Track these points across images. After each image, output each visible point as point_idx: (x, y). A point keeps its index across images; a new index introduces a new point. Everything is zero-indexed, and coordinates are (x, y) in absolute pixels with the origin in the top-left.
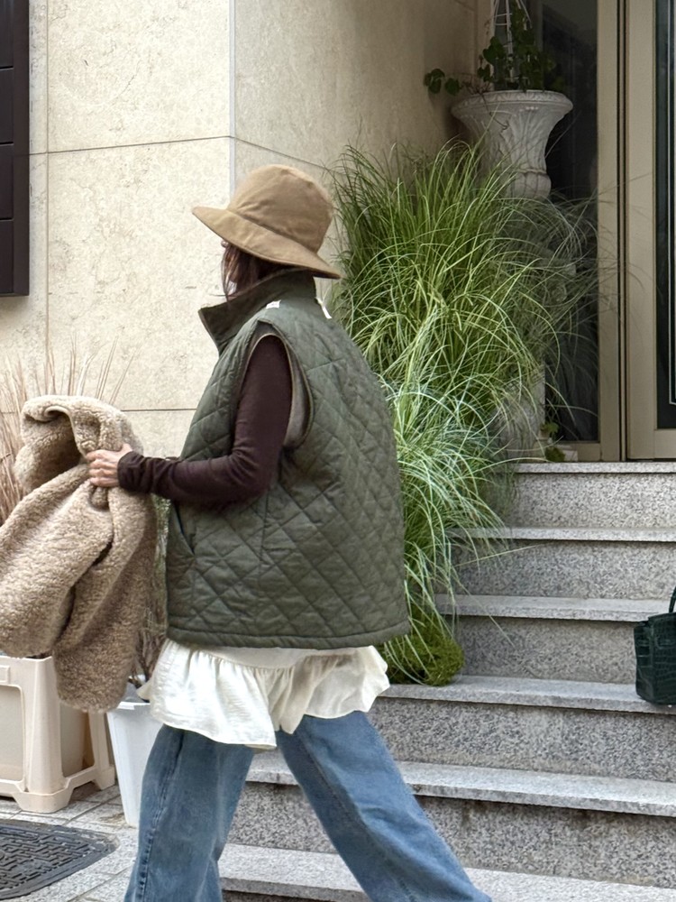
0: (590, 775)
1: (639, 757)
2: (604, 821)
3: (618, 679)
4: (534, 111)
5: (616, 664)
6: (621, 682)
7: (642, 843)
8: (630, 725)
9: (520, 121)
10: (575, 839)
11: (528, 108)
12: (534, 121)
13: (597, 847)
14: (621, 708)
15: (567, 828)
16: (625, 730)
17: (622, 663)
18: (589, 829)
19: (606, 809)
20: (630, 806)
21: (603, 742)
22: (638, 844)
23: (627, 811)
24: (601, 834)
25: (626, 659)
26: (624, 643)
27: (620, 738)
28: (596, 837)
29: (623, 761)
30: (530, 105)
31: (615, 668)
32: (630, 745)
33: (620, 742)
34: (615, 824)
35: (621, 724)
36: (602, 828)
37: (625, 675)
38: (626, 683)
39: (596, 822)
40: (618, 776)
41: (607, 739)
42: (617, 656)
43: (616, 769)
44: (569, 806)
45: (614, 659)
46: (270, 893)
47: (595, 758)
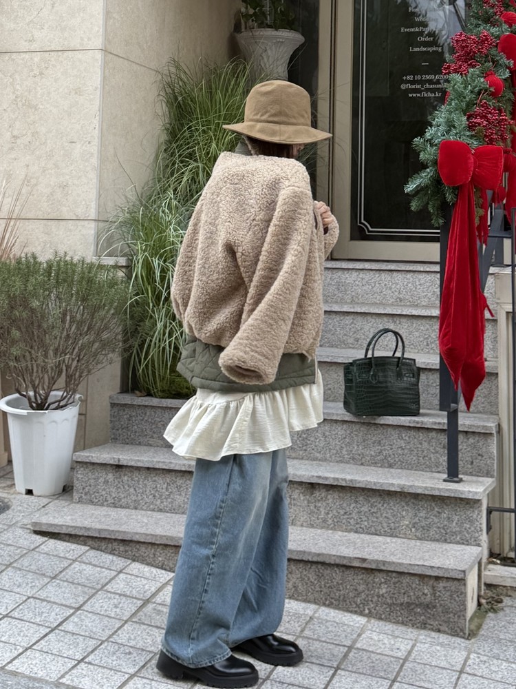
0: (314, 460)
1: (345, 449)
2: (324, 490)
3: (331, 399)
4: (282, 42)
5: (330, 389)
6: (333, 401)
7: (347, 505)
8: (339, 429)
9: (273, 47)
10: (306, 502)
11: (278, 40)
12: (282, 48)
13: (320, 507)
14: (335, 418)
15: (301, 495)
16: (336, 431)
17: (334, 388)
18: (315, 495)
19: (326, 483)
20: (340, 481)
21: (323, 439)
22: (345, 505)
23: (339, 484)
24: (322, 498)
25: (336, 386)
26: (335, 376)
27: (333, 437)
28: (319, 501)
29: (335, 452)
30: (281, 38)
31: (329, 392)
32: (339, 441)
33: (333, 439)
34: (331, 492)
35: (334, 428)
36: (323, 495)
37: (335, 396)
38: (336, 402)
39: (319, 491)
40: (331, 461)
41: (326, 437)
42: (330, 384)
43: (330, 457)
44: (303, 480)
45: (329, 386)
46: (113, 537)
47: (317, 449)
